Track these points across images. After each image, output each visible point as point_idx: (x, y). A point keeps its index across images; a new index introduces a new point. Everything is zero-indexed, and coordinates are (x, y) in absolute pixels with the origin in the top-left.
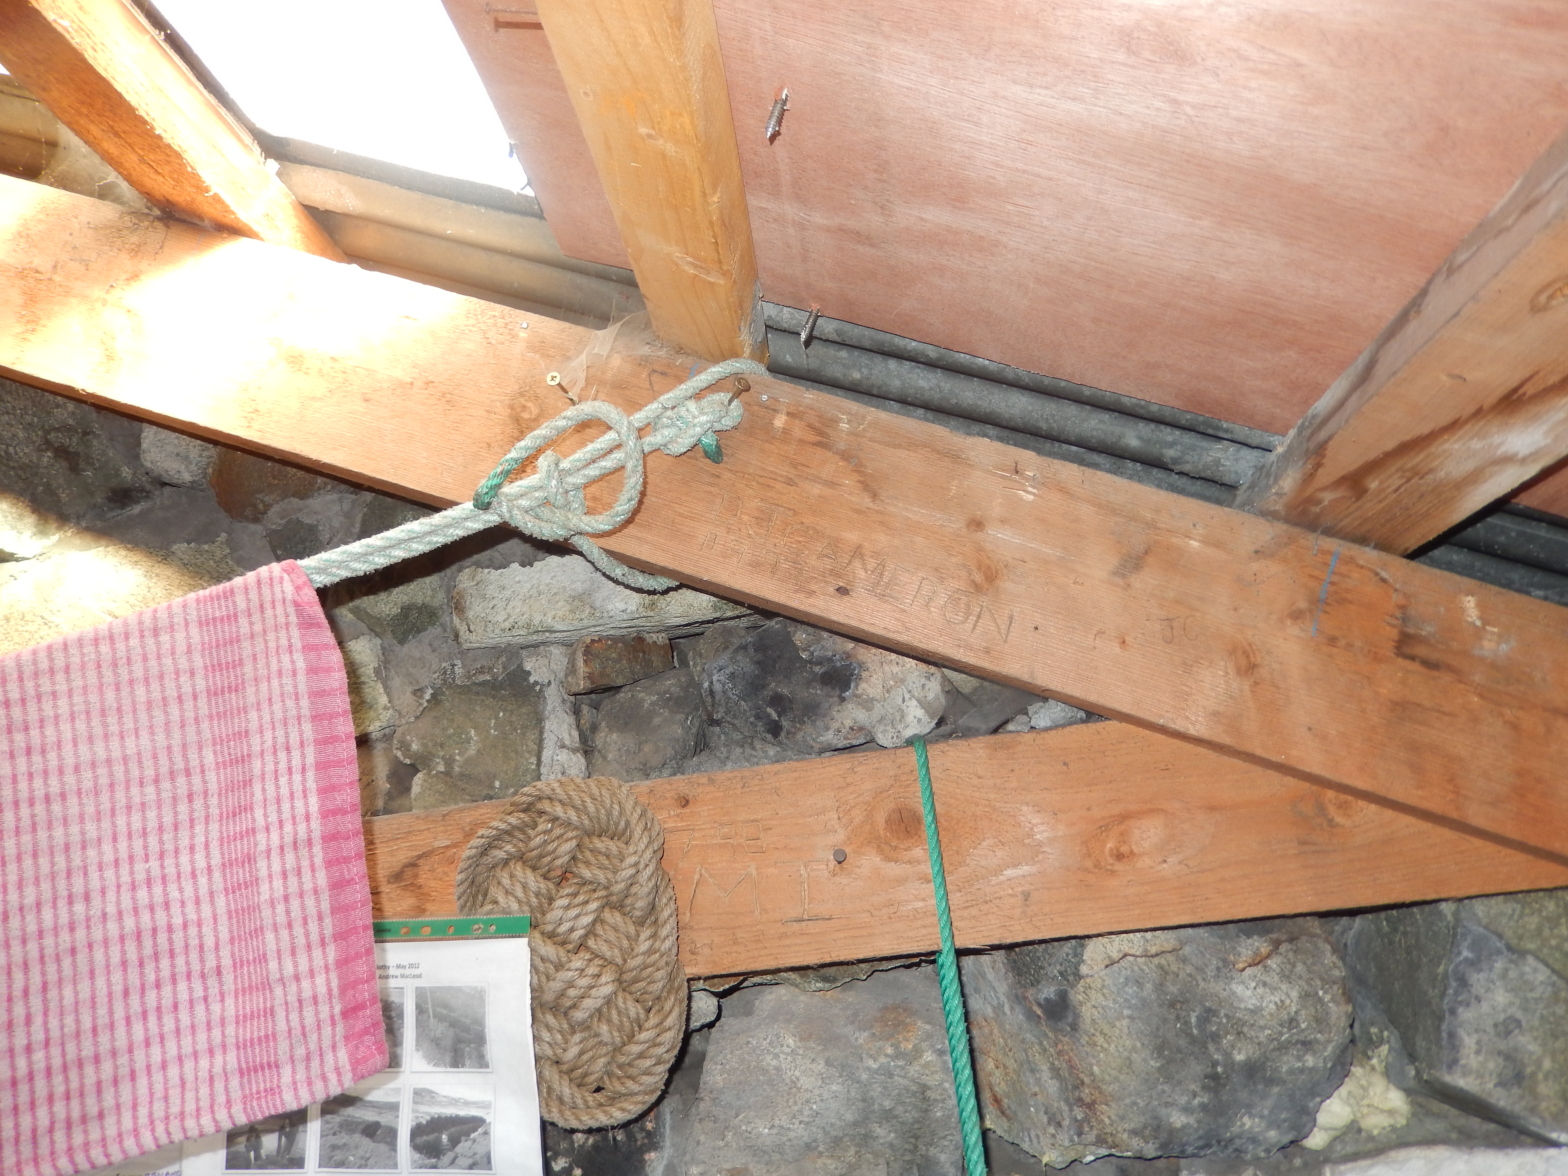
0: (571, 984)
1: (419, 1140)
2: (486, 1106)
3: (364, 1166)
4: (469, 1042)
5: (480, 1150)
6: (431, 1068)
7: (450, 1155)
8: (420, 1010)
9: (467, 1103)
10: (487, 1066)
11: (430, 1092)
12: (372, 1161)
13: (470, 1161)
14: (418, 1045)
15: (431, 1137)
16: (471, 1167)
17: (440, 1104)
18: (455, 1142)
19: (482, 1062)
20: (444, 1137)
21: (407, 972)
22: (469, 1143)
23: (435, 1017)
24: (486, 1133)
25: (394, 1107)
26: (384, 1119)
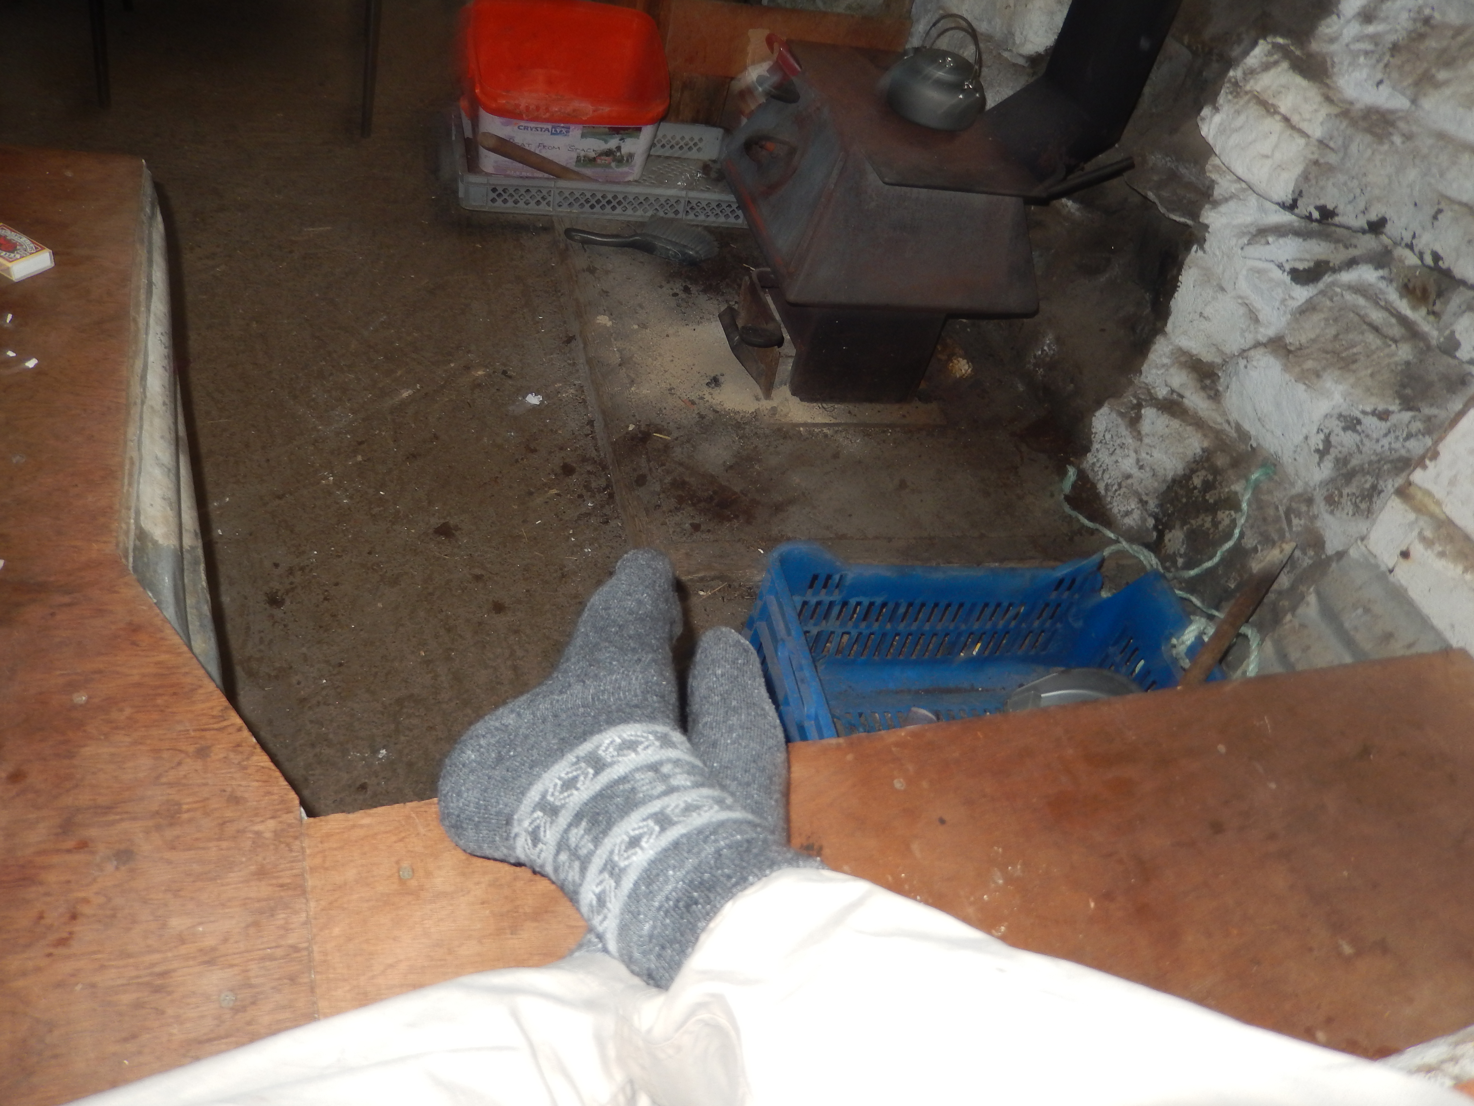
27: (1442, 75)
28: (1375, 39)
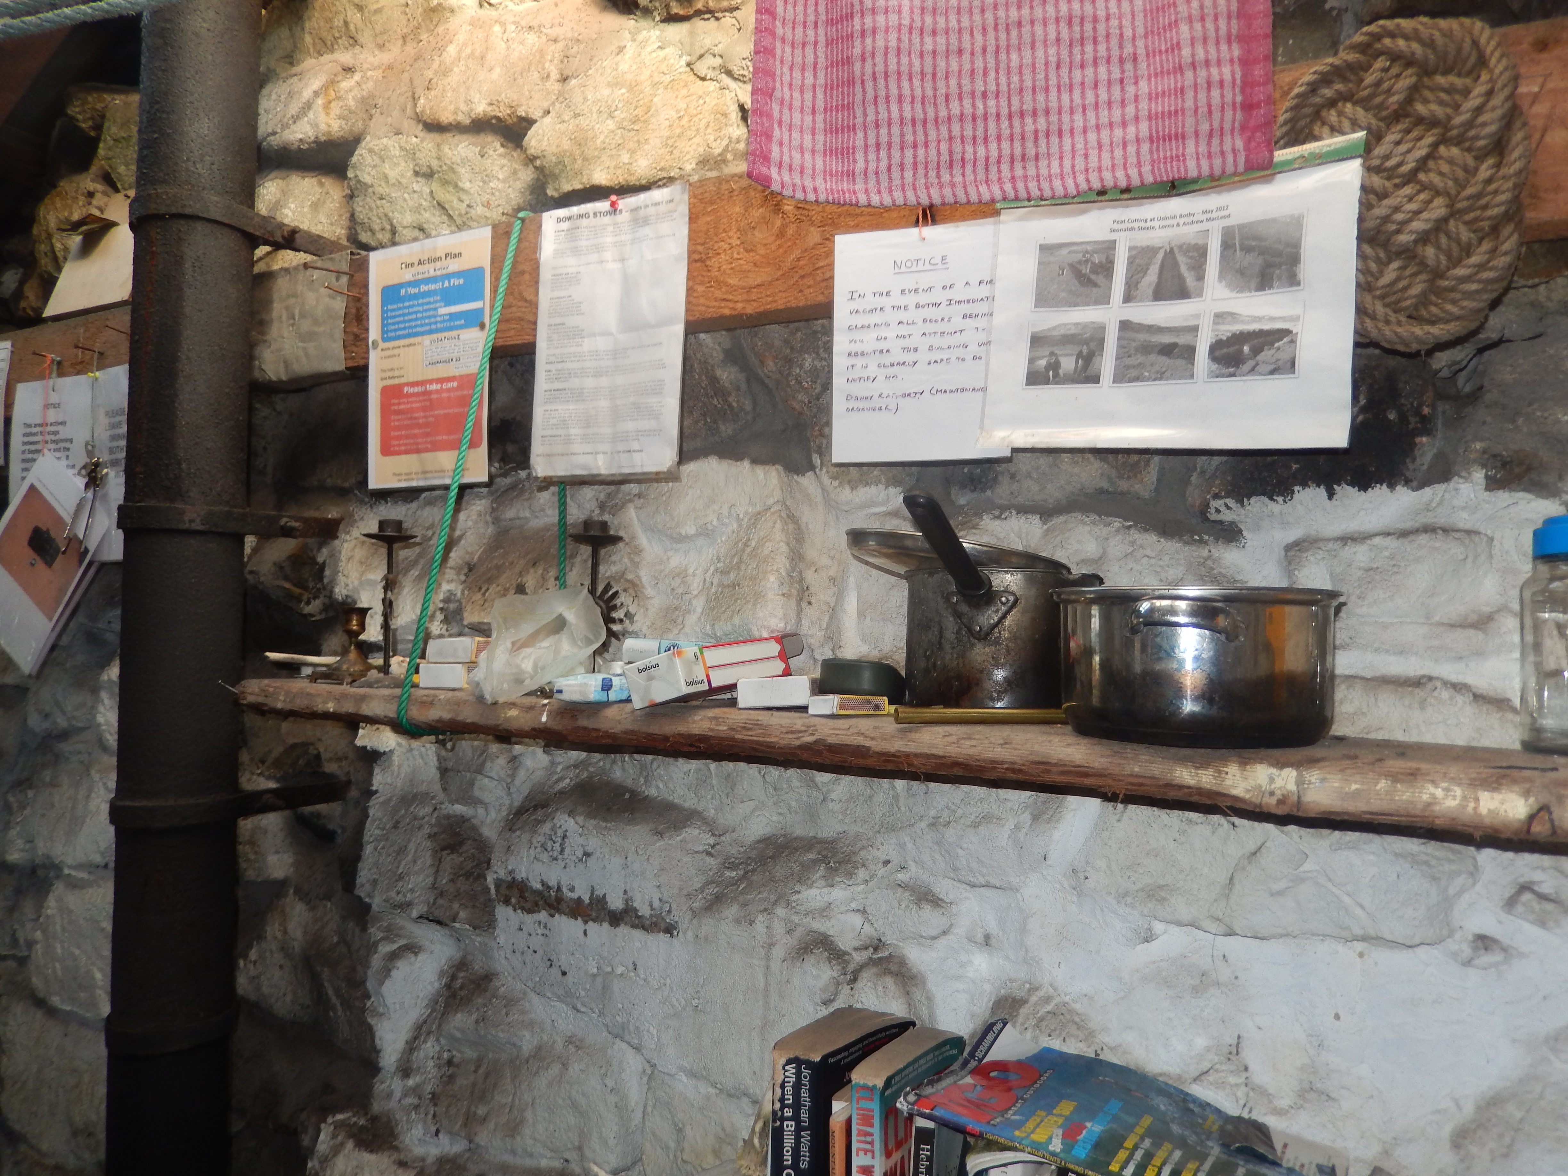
0: (1397, 209)
1: (1218, 353)
2: (1295, 319)
3: (1161, 379)
4: (1280, 265)
5: (1284, 356)
6: (1234, 295)
7: (1250, 364)
8: (1227, 245)
9: (1272, 319)
10: (1299, 284)
11: (1232, 314)
12: (1167, 374)
13: (1272, 367)
14: (1221, 277)
15: (1232, 349)
16: (1272, 373)
17: (1243, 322)
18: (1256, 351)
19: (1293, 280)
20: (1246, 349)
21: (1214, 215)
22: (1272, 351)
23: (1241, 250)
24: (1293, 341)
25: (1194, 330)
26: (1182, 340)
27: (481, 1111)
28: (415, 1091)
